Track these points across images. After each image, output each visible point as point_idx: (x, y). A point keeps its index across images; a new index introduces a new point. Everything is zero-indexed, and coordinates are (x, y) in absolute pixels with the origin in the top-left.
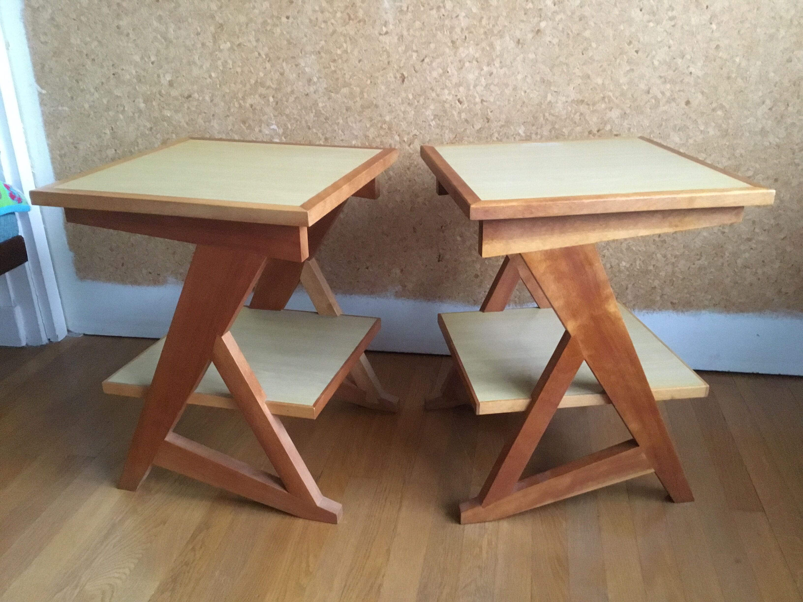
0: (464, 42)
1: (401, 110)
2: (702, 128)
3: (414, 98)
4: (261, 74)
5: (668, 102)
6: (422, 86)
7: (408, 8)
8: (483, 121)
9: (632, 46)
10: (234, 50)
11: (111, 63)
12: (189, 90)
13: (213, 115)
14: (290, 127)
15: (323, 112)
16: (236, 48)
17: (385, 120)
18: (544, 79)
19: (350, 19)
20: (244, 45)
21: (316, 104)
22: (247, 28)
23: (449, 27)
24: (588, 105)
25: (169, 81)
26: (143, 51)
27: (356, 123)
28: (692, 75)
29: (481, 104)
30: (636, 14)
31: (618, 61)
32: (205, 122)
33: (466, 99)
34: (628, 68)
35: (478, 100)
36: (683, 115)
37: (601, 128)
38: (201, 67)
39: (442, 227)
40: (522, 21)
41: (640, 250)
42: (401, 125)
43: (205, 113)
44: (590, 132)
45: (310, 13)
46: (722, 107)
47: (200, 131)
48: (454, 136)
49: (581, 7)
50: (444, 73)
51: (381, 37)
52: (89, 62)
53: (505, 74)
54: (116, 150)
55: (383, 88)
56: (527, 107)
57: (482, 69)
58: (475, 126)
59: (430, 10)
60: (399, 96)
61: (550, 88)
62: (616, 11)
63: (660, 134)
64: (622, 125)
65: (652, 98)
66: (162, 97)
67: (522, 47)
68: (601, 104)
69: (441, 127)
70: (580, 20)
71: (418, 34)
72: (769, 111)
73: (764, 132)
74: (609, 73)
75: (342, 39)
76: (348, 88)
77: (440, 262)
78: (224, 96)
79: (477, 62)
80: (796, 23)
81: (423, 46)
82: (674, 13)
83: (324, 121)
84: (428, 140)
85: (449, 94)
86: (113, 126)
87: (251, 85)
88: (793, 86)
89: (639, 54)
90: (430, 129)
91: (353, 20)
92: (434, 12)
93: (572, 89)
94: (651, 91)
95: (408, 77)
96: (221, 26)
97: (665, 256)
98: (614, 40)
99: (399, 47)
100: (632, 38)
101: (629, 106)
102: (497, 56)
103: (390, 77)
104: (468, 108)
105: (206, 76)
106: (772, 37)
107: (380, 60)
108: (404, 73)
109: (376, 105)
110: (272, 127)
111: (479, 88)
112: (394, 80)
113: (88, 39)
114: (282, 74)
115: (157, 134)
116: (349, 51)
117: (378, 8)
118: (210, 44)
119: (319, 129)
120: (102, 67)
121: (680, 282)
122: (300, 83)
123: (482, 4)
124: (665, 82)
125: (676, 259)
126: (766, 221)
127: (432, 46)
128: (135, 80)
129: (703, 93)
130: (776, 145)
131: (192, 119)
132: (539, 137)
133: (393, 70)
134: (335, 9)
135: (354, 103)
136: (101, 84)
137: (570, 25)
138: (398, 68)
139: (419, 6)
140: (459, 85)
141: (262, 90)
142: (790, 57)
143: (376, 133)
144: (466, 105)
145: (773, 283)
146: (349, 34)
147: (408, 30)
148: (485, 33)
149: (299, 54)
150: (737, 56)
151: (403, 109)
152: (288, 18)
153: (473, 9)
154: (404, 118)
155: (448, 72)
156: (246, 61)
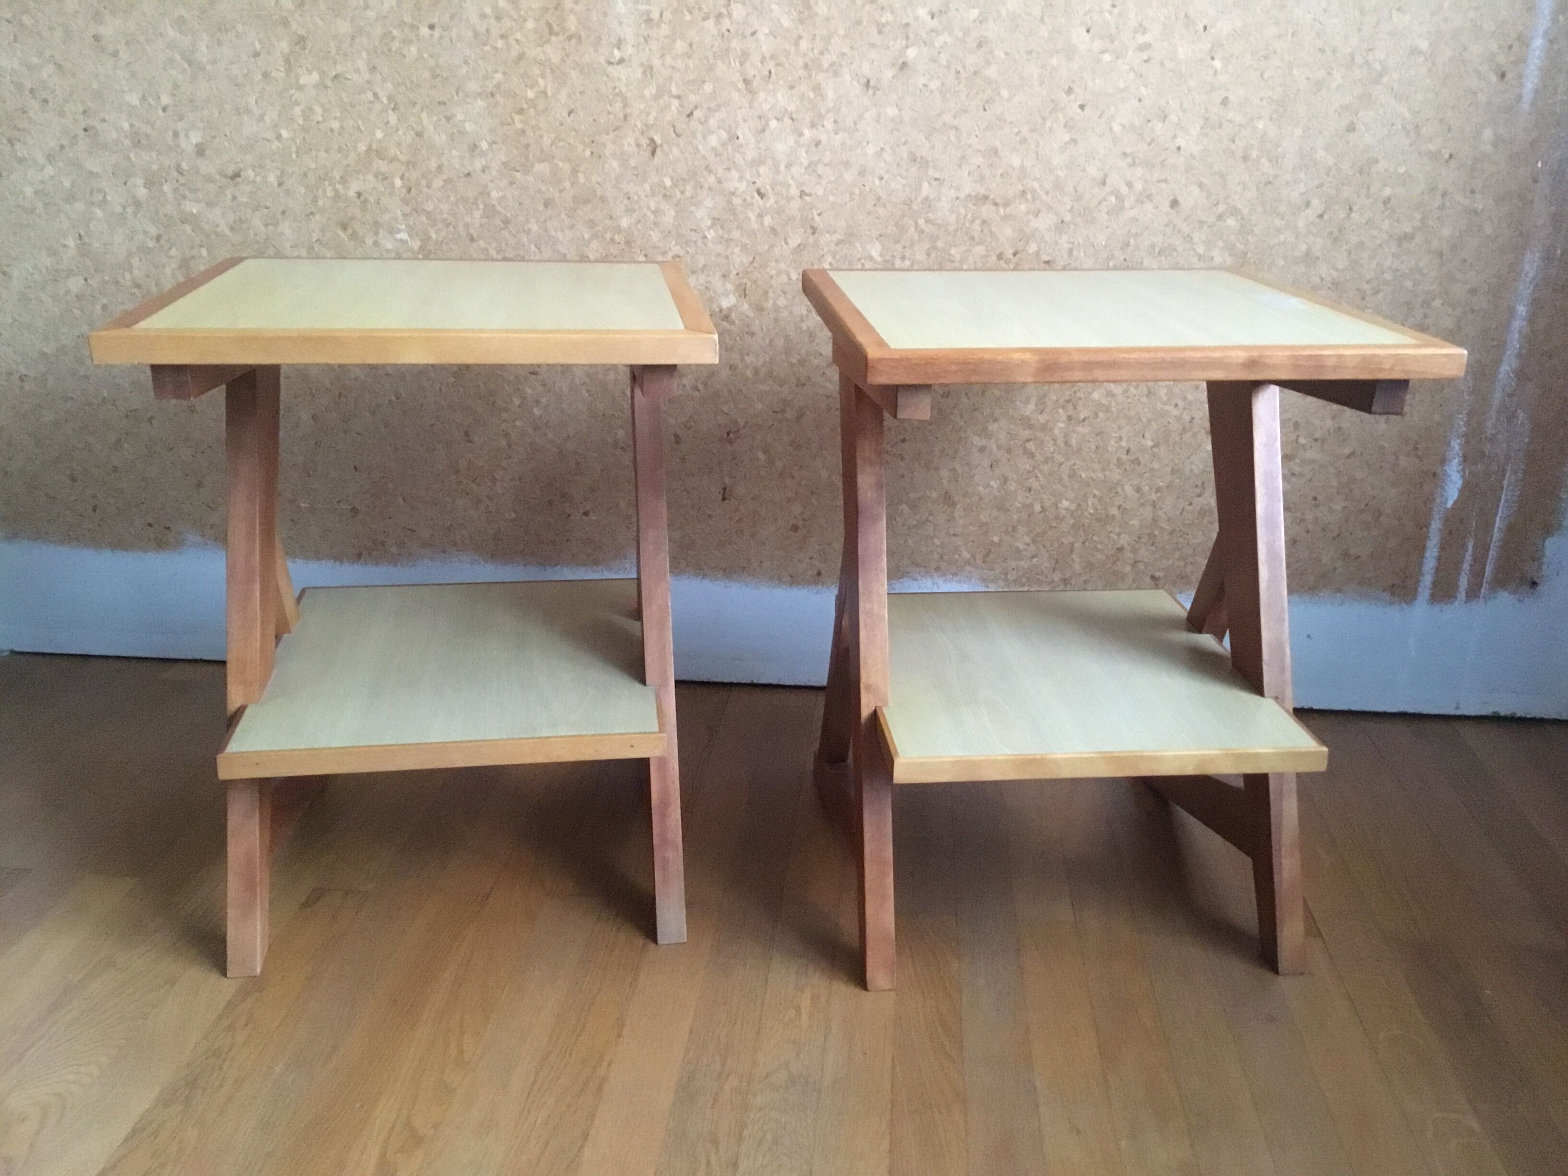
0: (768, 82)
1: (649, 208)
2: (1201, 250)
3: (675, 185)
4: (379, 135)
5: (1140, 201)
6: (690, 163)
7: (661, 15)
8: (805, 232)
9: (1072, 96)
10: (326, 87)
11: (81, 109)
12: (237, 163)
13: (283, 212)
14: (434, 236)
15: (499, 208)
16: (329, 84)
17: (619, 226)
18: (914, 155)
19: (551, 32)
20: (347, 79)
21: (484, 192)
22: (351, 45)
23: (740, 54)
24: (996, 204)
25: (197, 145)
26: (145, 85)
27: (563, 231)
28: (1182, 152)
29: (799, 200)
30: (1079, 37)
31: (1048, 123)
32: (266, 225)
33: (773, 189)
34: (1067, 137)
35: (794, 192)
36: (1167, 225)
37: (1020, 249)
38: (261, 118)
39: (728, 434)
40: (873, 45)
41: (1094, 477)
42: (650, 235)
43: (266, 208)
44: (1000, 257)
45: (475, 20)
46: (1235, 211)
47: (258, 243)
48: (751, 259)
49: (981, 22)
50: (730, 138)
51: (610, 68)
52: (35, 105)
53: (843, 144)
54: (86, 280)
55: (615, 164)
56: (885, 206)
57: (801, 135)
58: (789, 241)
59: (704, 19)
60: (645, 181)
61: (926, 172)
62: (1044, 32)
63: (1125, 260)
64: (1057, 243)
65: (1112, 193)
66: (182, 174)
67: (874, 93)
68: (1020, 204)
69: (727, 241)
70: (980, 45)
71: (680, 64)
72: (1318, 220)
73: (1309, 258)
74: (1033, 146)
75: (536, 70)
76: (547, 164)
77: (726, 501)
78: (305, 175)
79: (792, 119)
80: (1359, 60)
81: (692, 88)
82: (1147, 38)
83: (502, 225)
84: (701, 265)
85: (741, 178)
86: (82, 234)
87: (359, 155)
88: (1358, 175)
89: (1086, 111)
90: (705, 244)
91: (557, 34)
92: (710, 24)
93: (966, 175)
94: (1108, 181)
95: (661, 145)
96: (301, 41)
97: (1138, 490)
98: (1041, 85)
99: (645, 88)
100: (1073, 82)
101: (1069, 207)
102: (828, 111)
103: (629, 144)
104: (776, 206)
105: (270, 135)
106: (1319, 85)
107: (609, 113)
108: (655, 138)
109: (601, 197)
110: (399, 236)
111: (795, 170)
112: (635, 149)
113: (35, 60)
114: (419, 134)
115: (170, 249)
116: (549, 94)
117: (606, 14)
118: (279, 74)
119: (491, 240)
120: (62, 114)
121: (1166, 537)
122: (455, 153)
123: (800, 12)
124: (1133, 164)
125: (1159, 494)
126: (1317, 422)
127: (708, 88)
128: (127, 142)
129: (1201, 185)
130: (1333, 284)
131: (240, 219)
132: (907, 263)
133: (634, 131)
134: (522, 13)
135: (561, 191)
136: (58, 148)
137: (961, 55)
138: (644, 127)
139: (682, 12)
140: (758, 162)
141: (381, 165)
142: (1352, 123)
143: (601, 250)
144: (771, 202)
145: (1334, 538)
146: (549, 60)
147: (663, 56)
148: (806, 66)
149: (452, 97)
150: (1260, 118)
151: (653, 207)
152: (432, 27)
153: (782, 21)
154: (656, 224)
155: (738, 138)
156: (349, 108)
